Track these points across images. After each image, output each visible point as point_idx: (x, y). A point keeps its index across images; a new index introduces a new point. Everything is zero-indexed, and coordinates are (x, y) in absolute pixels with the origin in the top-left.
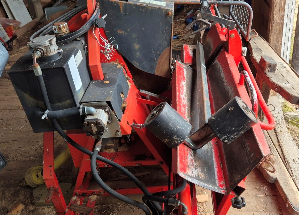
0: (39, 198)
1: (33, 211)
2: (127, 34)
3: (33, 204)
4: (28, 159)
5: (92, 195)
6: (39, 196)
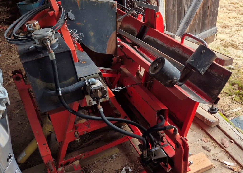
2: (84, 25)
5: (74, 161)
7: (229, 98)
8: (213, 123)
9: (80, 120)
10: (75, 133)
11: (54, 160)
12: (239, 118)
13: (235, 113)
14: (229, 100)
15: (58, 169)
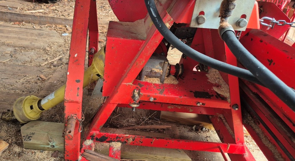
0: (29, 138)
1: (19, 155)
3: (20, 145)
4: (12, 92)
5: (114, 141)
6: (30, 135)
9: (150, 77)
10: (134, 91)
11: (83, 119)
15: (85, 140)
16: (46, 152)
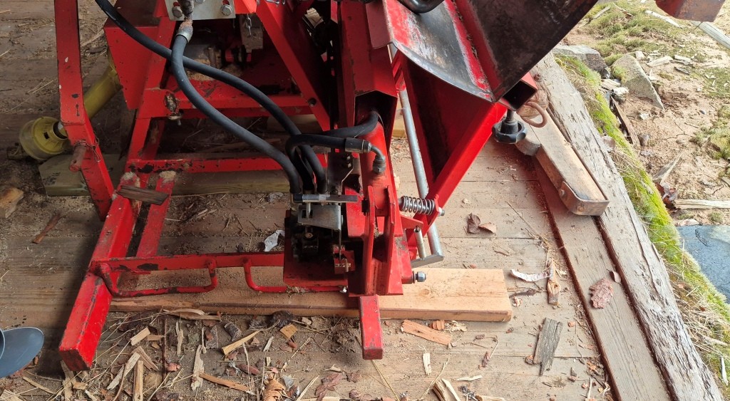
0: (52, 180)
1: (42, 205)
3: (42, 192)
4: (22, 112)
5: (165, 170)
6: (52, 177)
7: (717, 164)
8: (582, 204)
12: (712, 231)
13: (711, 212)
14: (716, 170)
15: (124, 173)
16: (81, 197)
